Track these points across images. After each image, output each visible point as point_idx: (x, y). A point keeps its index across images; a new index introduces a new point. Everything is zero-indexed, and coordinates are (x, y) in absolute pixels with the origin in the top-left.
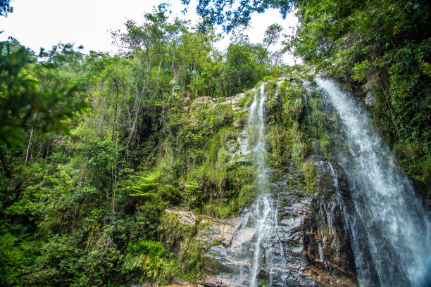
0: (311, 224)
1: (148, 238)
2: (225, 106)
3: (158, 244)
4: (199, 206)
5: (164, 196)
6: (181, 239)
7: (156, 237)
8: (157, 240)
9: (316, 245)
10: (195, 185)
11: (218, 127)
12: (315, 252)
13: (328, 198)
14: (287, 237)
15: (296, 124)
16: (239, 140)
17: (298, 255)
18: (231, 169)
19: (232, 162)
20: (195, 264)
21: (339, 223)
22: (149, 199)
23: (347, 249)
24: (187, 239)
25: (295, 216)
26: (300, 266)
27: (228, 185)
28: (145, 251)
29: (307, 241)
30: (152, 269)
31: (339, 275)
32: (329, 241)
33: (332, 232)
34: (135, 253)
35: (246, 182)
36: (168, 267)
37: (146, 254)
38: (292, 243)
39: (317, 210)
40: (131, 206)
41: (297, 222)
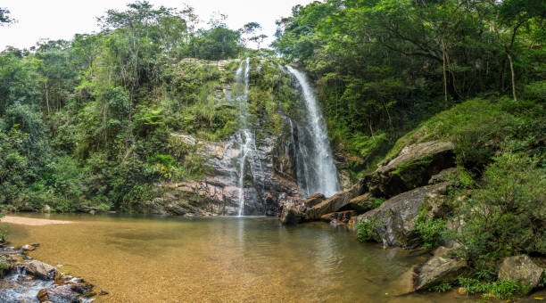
0: (276, 151)
1: (161, 153)
2: (212, 67)
3: (169, 156)
4: (195, 132)
5: (169, 124)
6: (187, 154)
7: (166, 152)
8: (167, 154)
9: (279, 163)
10: (191, 118)
11: (208, 79)
12: (278, 167)
13: (286, 138)
14: (264, 157)
16: (224, 90)
17: (271, 168)
18: (217, 109)
19: (218, 105)
20: (198, 169)
21: (291, 153)
22: (158, 126)
23: (294, 168)
24: (190, 154)
25: (268, 146)
26: (271, 174)
27: (216, 120)
28: (161, 161)
29: (275, 161)
30: (167, 172)
31: (290, 180)
32: (286, 162)
33: (288, 157)
34: (152, 163)
35: (230, 120)
36: (178, 171)
37: (161, 163)
38: (266, 161)
39: (280, 144)
40: (144, 131)
41: (270, 149)
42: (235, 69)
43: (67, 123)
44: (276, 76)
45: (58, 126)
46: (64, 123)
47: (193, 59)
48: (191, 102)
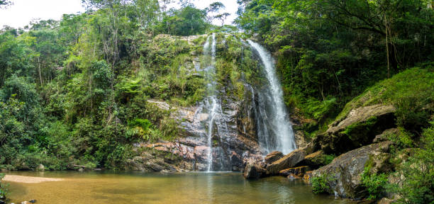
0: (240, 114)
1: (139, 117)
2: (183, 42)
3: (146, 120)
4: (169, 99)
5: (146, 92)
6: (162, 118)
7: (144, 116)
8: (145, 118)
9: (242, 125)
10: (166, 86)
11: (179, 52)
12: (242, 129)
13: (248, 103)
14: (229, 120)
15: (234, 61)
16: (194, 62)
17: (235, 129)
18: (188, 79)
19: (189, 75)
20: (172, 131)
21: (253, 116)
22: (137, 94)
23: (255, 129)
24: (165, 118)
25: (232, 110)
26: (236, 135)
27: (187, 88)
28: (140, 125)
29: (239, 123)
30: (145, 134)
31: (252, 140)
32: (248, 124)
33: (250, 120)
34: (132, 126)
35: (199, 87)
36: (155, 133)
37: (139, 126)
38: (231, 123)
39: (243, 108)
40: (125, 98)
41: (234, 113)
42: (203, 43)
43: (57, 93)
44: (239, 49)
45: (49, 95)
46: (54, 92)
47: (166, 35)
48: (165, 73)
